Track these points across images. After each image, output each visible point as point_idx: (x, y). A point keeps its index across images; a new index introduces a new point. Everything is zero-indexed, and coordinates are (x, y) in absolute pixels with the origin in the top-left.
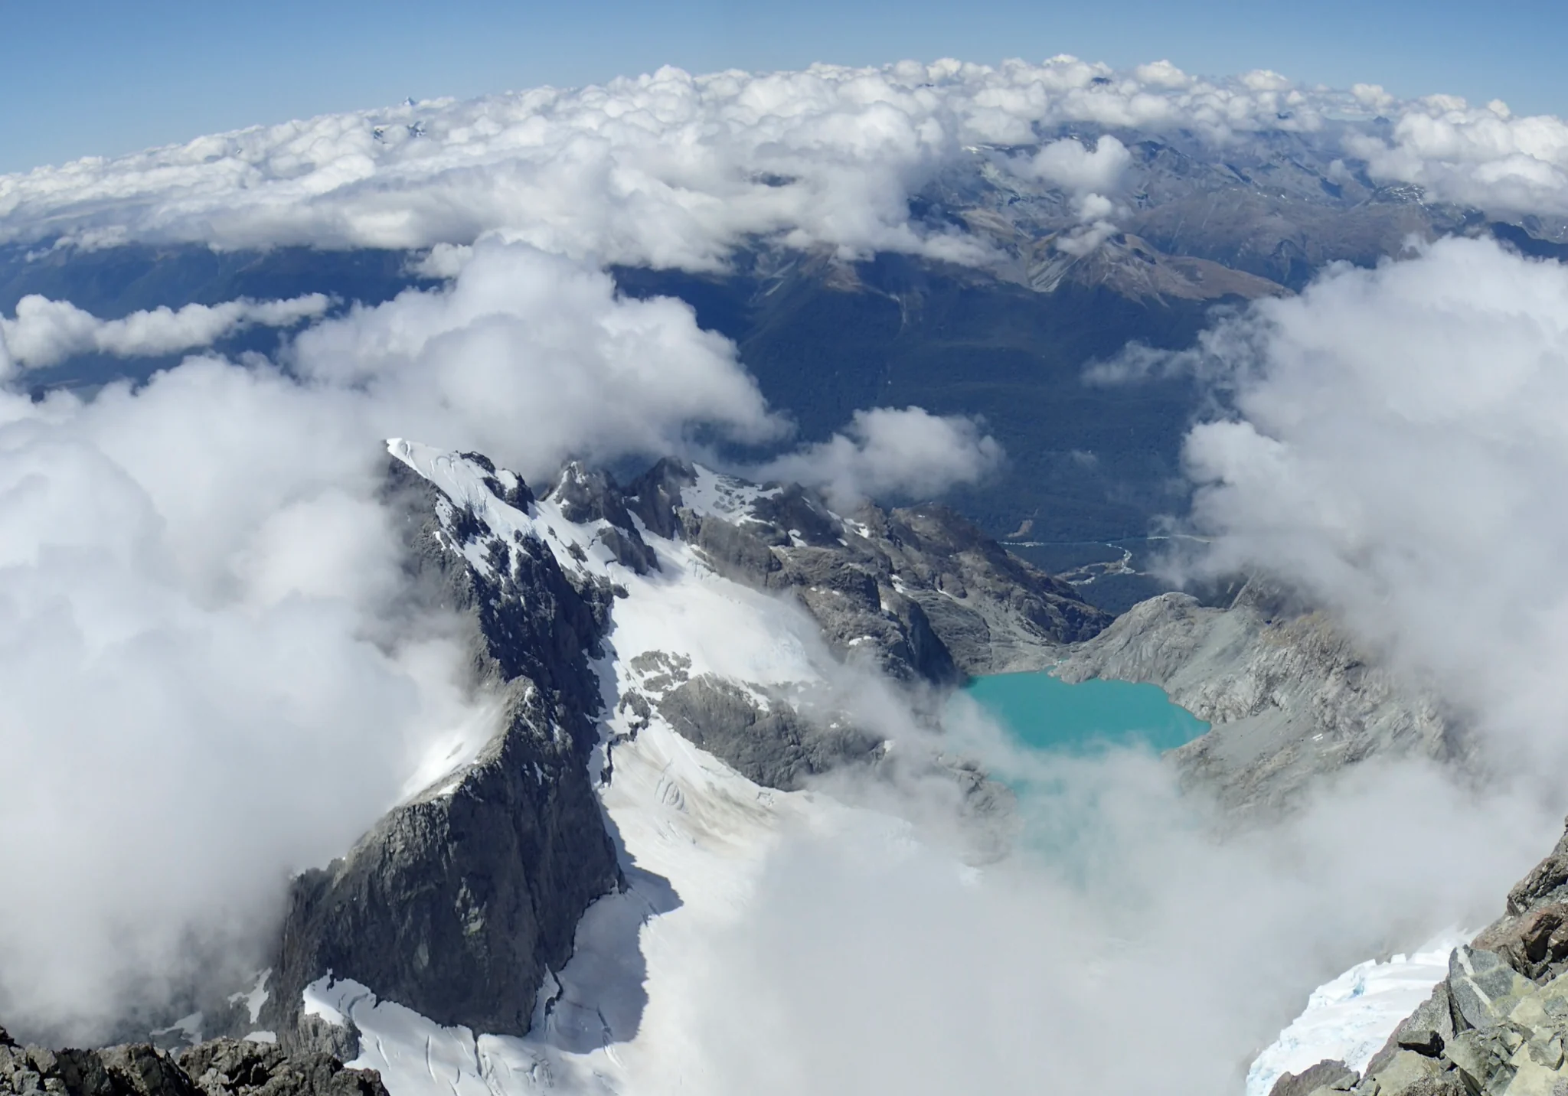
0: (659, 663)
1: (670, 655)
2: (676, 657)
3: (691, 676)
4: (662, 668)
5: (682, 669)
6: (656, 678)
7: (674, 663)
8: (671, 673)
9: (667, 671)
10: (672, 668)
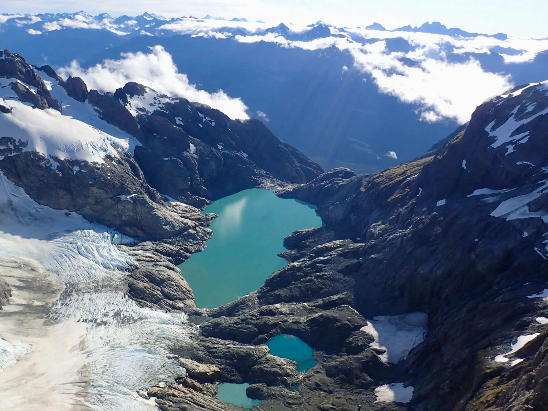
0: (9, 143)
1: (17, 140)
2: (20, 141)
3: (23, 151)
4: (10, 145)
5: (20, 147)
6: (4, 149)
7: (17, 144)
8: (13, 148)
9: (12, 147)
10: (15, 146)
